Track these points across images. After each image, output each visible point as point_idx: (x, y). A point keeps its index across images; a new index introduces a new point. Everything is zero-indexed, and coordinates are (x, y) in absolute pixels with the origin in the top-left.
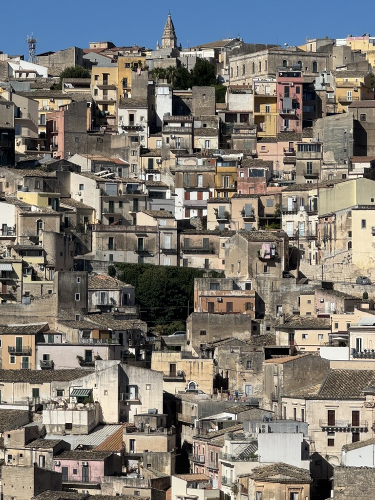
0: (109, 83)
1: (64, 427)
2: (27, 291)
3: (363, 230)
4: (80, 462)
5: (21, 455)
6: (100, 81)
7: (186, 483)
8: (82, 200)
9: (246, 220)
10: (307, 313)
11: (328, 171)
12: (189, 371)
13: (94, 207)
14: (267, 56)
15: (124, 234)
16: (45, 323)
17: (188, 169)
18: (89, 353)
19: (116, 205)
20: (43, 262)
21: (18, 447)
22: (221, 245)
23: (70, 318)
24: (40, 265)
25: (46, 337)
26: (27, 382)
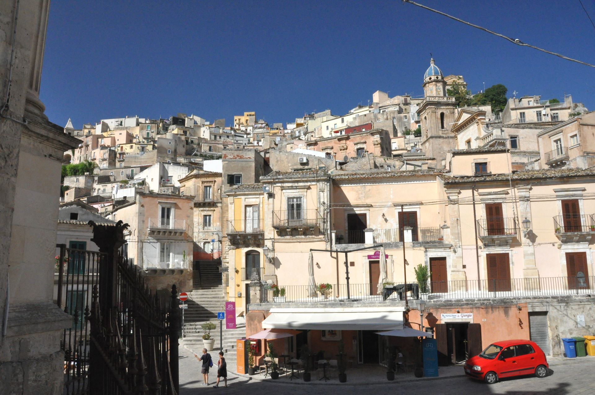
0: (241, 122)
6: (237, 121)
19: (218, 138)
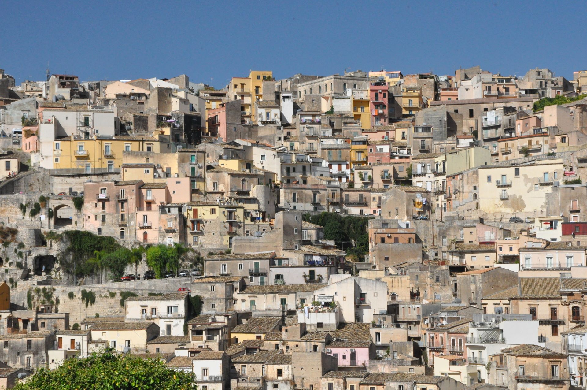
0: (246, 91)
1: (316, 326)
2: (248, 230)
3: (489, 184)
4: (349, 350)
5: (297, 346)
6: (239, 89)
7: (448, 361)
8: (263, 167)
9: (384, 182)
10: (470, 242)
11: (440, 146)
12: (391, 285)
13: (275, 172)
14: (332, 80)
15: (304, 191)
16: (273, 251)
17: (330, 147)
18: (312, 273)
19: (291, 171)
20: (257, 208)
21: (294, 339)
22: (372, 199)
23: (291, 248)
24: (256, 210)
25: (276, 262)
26: (276, 293)
